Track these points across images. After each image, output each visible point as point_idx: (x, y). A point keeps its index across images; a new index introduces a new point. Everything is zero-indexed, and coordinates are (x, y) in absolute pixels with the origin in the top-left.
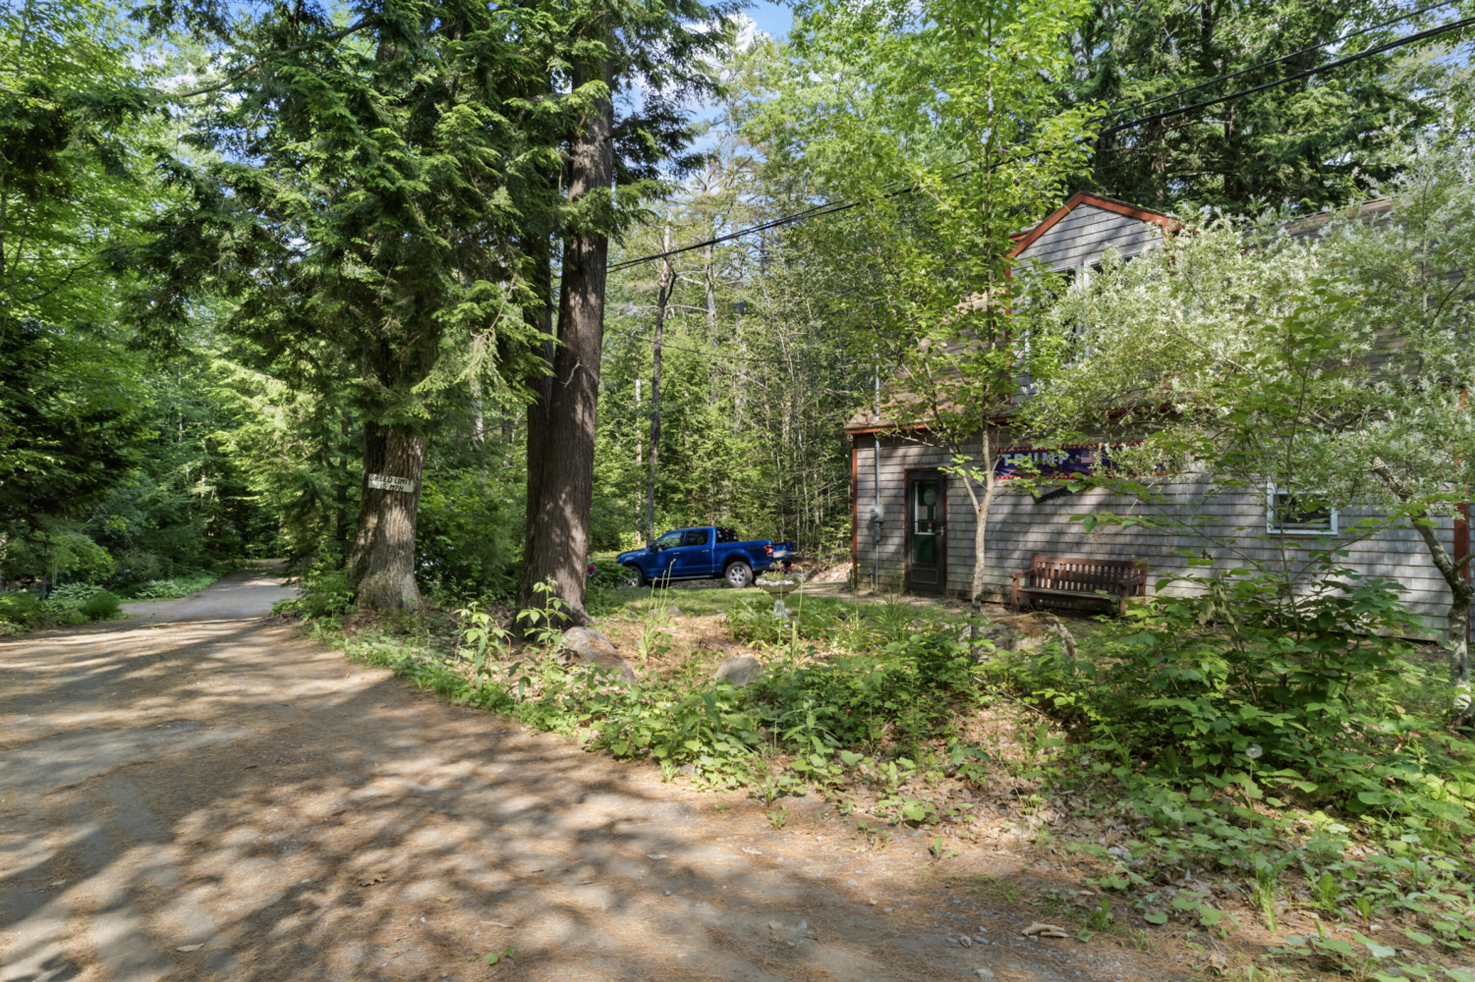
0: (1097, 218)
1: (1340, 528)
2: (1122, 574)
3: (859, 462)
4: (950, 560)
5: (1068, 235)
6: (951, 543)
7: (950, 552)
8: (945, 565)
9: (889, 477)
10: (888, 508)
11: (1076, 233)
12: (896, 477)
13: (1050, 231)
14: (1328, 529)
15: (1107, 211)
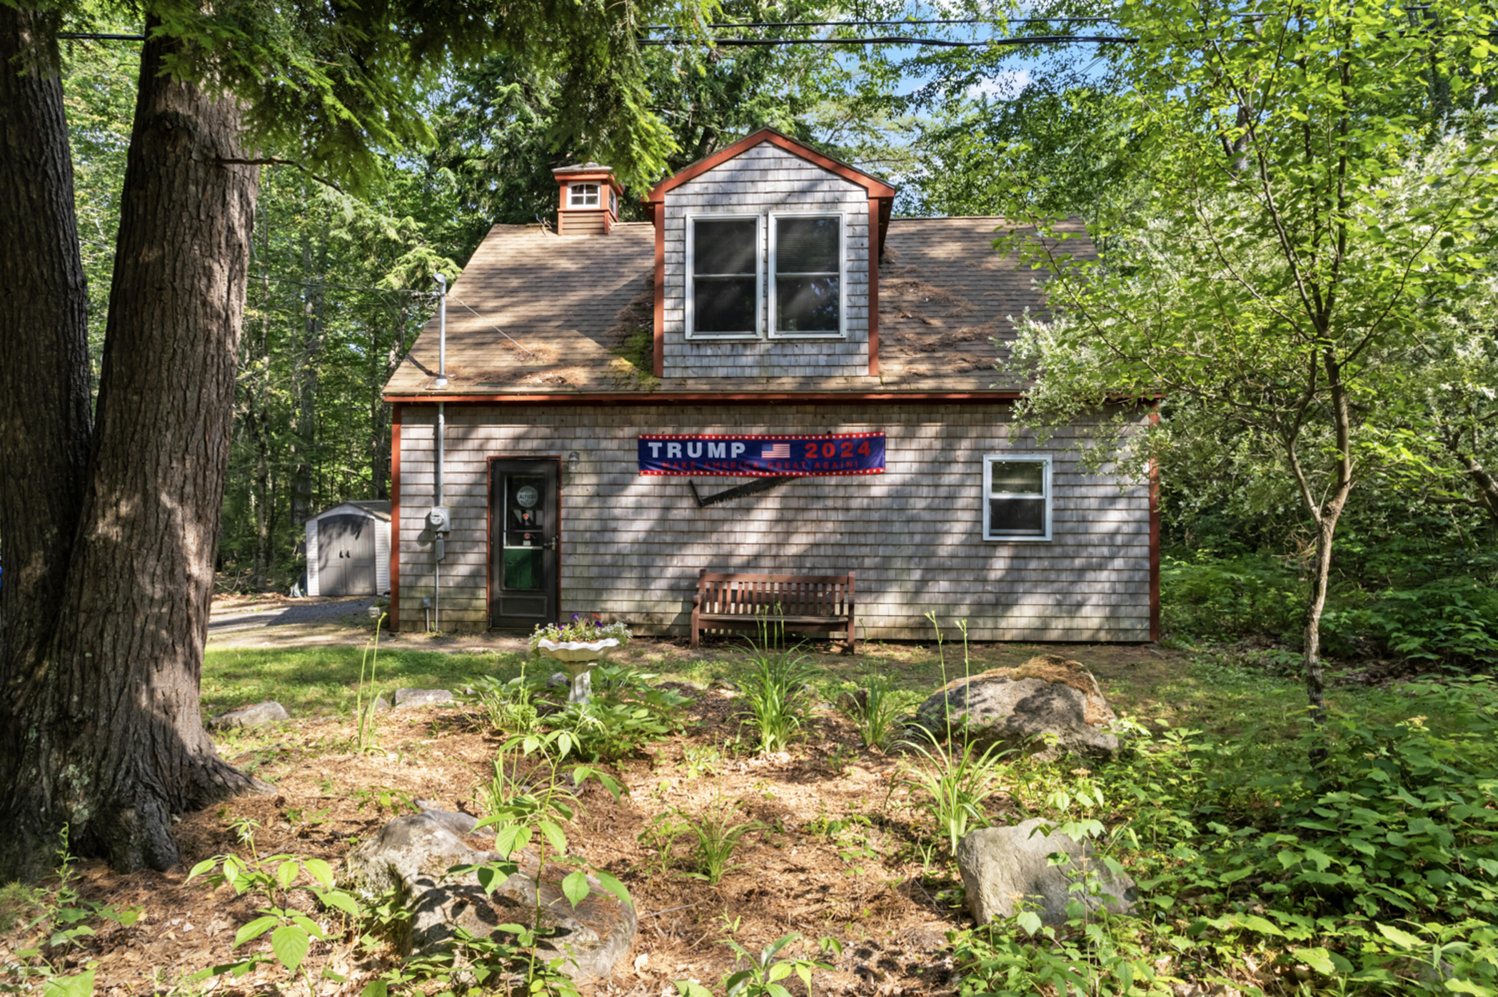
0: (786, 164)
1: (1054, 534)
2: (815, 591)
3: (404, 445)
4: (564, 583)
5: (747, 176)
6: (566, 560)
7: (565, 572)
8: (557, 589)
9: (461, 467)
10: (456, 513)
11: (757, 175)
12: (472, 468)
13: (722, 167)
14: (1043, 535)
15: (799, 157)
